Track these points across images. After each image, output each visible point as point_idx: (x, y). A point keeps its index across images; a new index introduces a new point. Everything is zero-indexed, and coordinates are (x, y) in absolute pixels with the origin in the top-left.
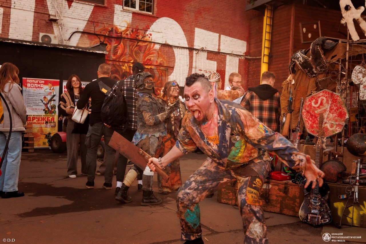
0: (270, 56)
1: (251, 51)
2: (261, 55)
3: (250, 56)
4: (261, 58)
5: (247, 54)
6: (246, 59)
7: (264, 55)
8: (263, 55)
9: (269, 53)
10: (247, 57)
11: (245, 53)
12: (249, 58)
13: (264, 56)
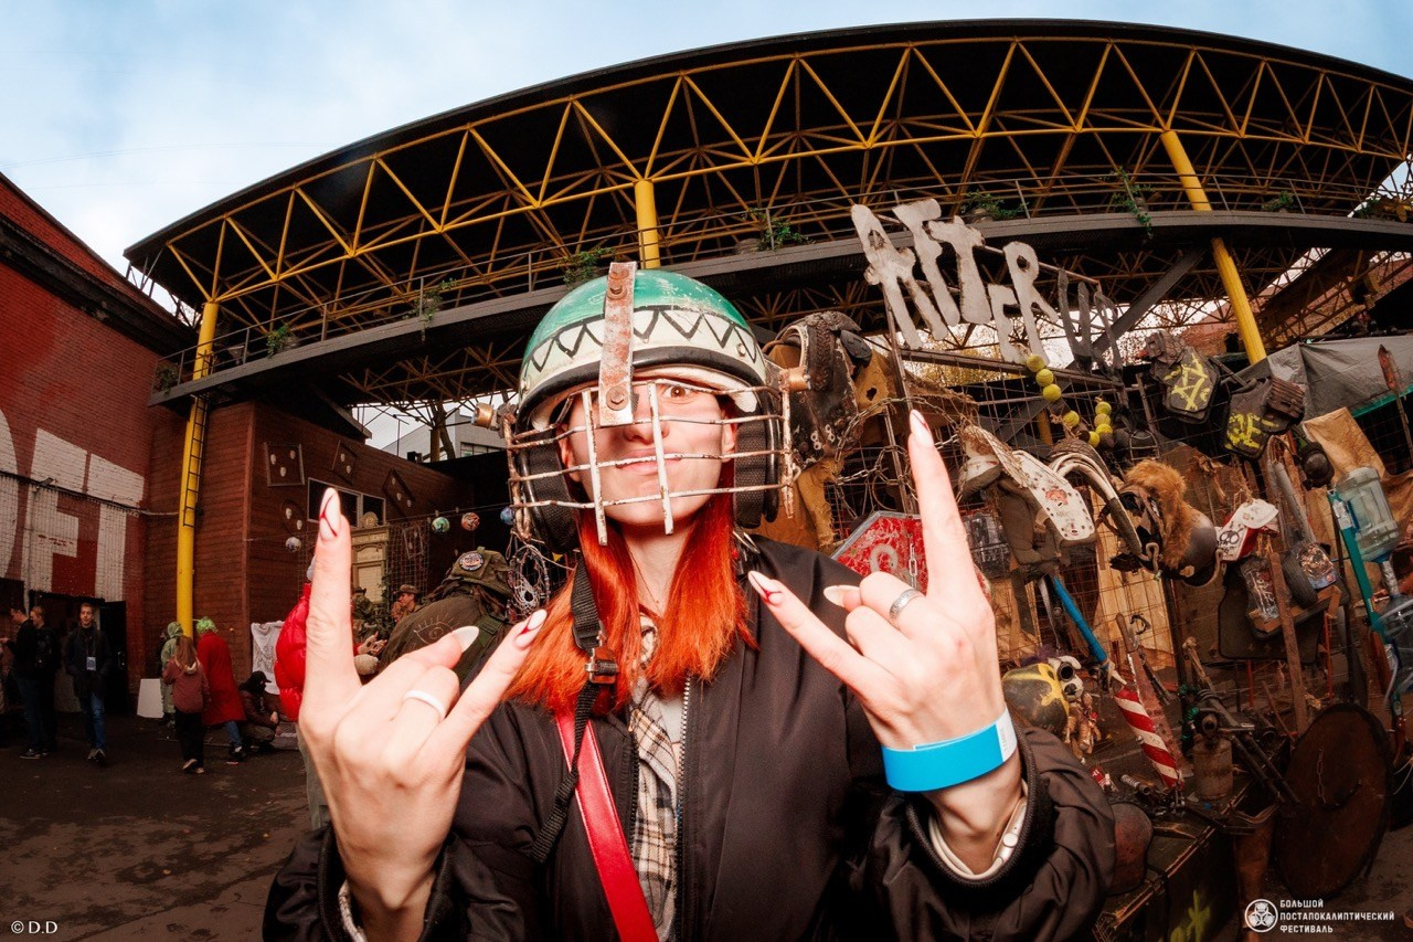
0: (199, 512)
1: (154, 499)
2: (178, 509)
3: (151, 510)
4: (178, 516)
5: (145, 504)
6: (142, 515)
7: (186, 507)
8: (182, 507)
9: (197, 505)
10: (144, 512)
11: (141, 503)
12: (150, 514)
13: (185, 511)
